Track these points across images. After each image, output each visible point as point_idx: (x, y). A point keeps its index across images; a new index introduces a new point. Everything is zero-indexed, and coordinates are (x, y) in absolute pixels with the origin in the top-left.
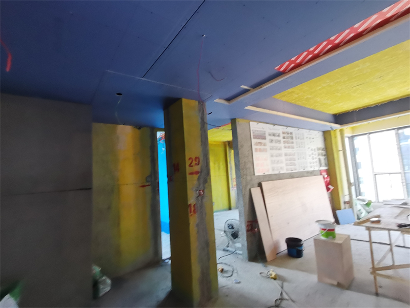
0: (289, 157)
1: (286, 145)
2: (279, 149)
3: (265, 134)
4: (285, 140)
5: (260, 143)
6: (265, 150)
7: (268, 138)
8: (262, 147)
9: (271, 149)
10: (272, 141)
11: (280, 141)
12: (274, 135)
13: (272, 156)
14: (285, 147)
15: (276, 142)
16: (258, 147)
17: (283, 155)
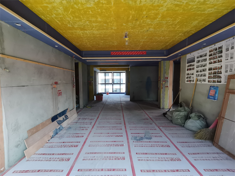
0: (213, 71)
1: (212, 61)
2: (204, 66)
3: (194, 58)
4: (211, 57)
5: (191, 65)
6: (193, 69)
7: (196, 60)
8: (192, 67)
9: (197, 67)
10: (199, 61)
11: (206, 59)
12: (201, 56)
13: (197, 72)
14: (210, 63)
15: (202, 61)
16: (189, 68)
17: (207, 70)
